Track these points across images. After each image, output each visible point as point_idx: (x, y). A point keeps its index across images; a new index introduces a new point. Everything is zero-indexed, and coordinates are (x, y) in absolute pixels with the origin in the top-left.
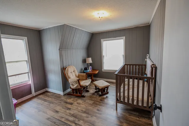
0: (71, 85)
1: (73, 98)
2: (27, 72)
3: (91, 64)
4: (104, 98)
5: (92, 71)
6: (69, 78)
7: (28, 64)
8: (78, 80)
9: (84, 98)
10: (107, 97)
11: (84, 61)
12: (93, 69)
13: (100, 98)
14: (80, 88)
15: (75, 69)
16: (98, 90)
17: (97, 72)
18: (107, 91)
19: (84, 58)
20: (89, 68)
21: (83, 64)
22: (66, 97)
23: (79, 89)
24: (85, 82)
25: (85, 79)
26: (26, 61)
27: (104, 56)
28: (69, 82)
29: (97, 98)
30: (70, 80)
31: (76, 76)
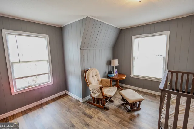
0: (91, 93)
1: (93, 108)
2: (48, 72)
3: (116, 67)
4: (134, 117)
5: (118, 76)
6: (90, 84)
7: (49, 64)
8: (101, 88)
9: (107, 112)
10: (138, 115)
11: (109, 63)
12: (120, 74)
13: (129, 115)
14: (103, 98)
15: (98, 73)
16: (125, 102)
17: (124, 78)
18: (139, 106)
19: (109, 60)
20: (115, 72)
21: (108, 66)
22: (85, 105)
23: (101, 99)
24: (109, 91)
25: (109, 86)
26: (47, 61)
27: (134, 58)
28: (90, 89)
29: (124, 114)
30: (91, 87)
31: (98, 81)
